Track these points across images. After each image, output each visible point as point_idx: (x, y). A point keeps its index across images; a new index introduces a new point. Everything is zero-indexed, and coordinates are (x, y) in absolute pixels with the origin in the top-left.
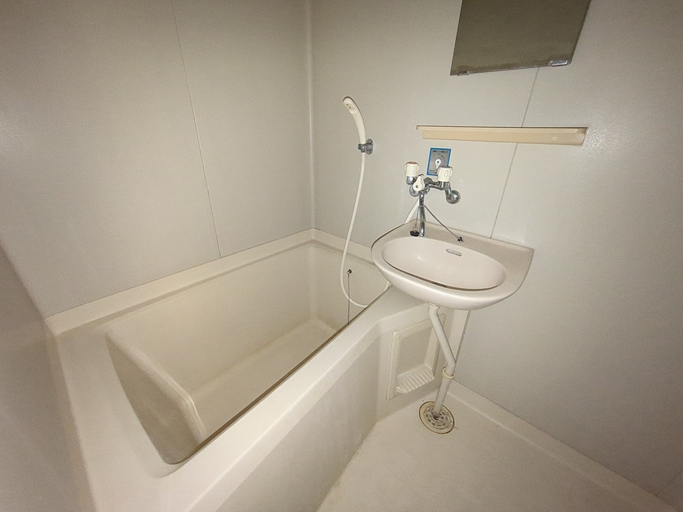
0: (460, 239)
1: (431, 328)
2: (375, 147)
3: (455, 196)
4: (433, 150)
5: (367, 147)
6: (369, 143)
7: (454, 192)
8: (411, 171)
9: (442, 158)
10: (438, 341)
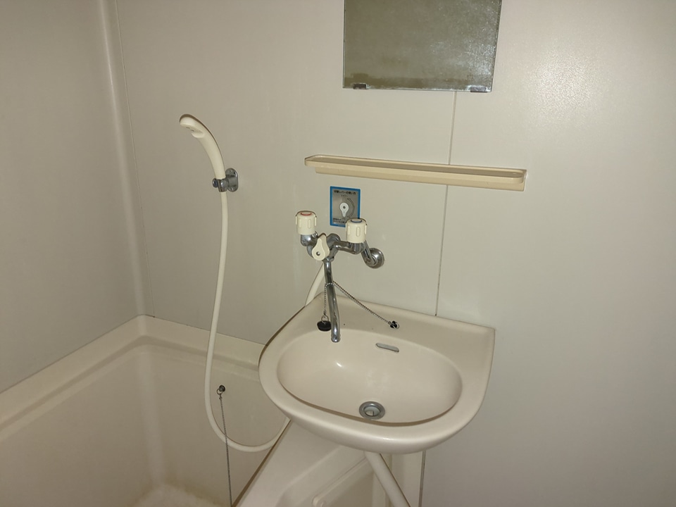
0: (394, 325)
1: (372, 474)
2: (241, 182)
3: (376, 256)
4: (335, 191)
5: (229, 183)
6: (231, 174)
7: (374, 251)
8: (306, 227)
9: (349, 201)
10: (387, 495)
